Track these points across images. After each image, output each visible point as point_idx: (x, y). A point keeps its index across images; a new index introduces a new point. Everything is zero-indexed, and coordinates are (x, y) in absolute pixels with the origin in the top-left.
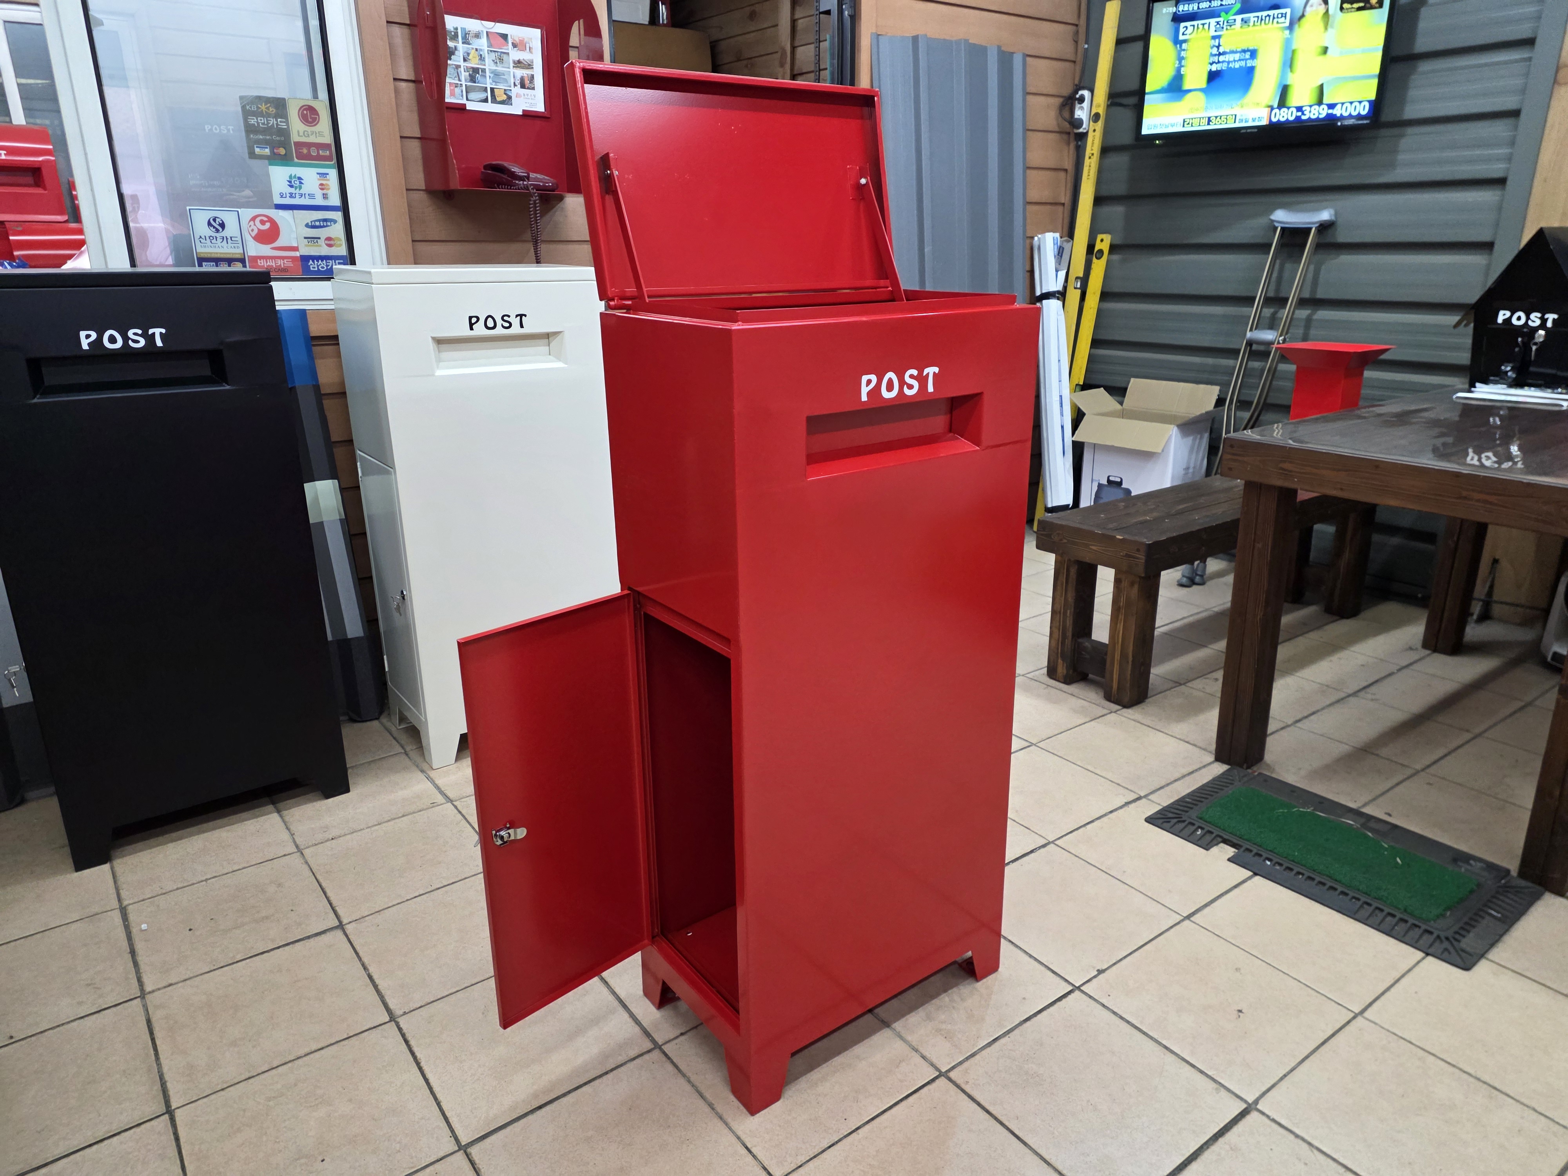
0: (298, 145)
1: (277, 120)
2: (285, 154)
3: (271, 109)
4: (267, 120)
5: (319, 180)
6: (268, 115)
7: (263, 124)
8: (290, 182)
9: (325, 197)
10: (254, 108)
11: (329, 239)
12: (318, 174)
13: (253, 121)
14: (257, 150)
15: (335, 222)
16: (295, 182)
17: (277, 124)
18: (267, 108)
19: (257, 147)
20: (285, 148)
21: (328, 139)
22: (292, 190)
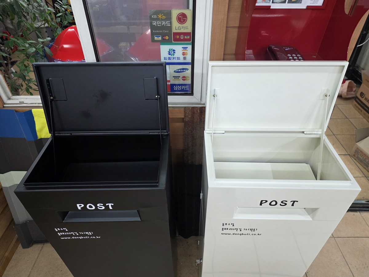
0: (175, 34)
1: (166, 22)
2: (168, 39)
3: (163, 17)
4: (161, 23)
5: (182, 50)
6: (162, 20)
7: (159, 25)
8: (169, 52)
9: (185, 58)
10: (155, 17)
11: (184, 77)
12: (182, 48)
13: (154, 23)
14: (156, 38)
15: (187, 69)
16: (172, 52)
17: (166, 24)
18: (162, 16)
19: (156, 37)
20: (168, 36)
21: (190, 30)
22: (170, 56)
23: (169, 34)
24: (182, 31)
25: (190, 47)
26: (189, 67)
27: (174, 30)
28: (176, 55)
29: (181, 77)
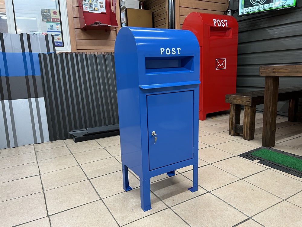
0: (52, 19)
3: (47, 12)
8: (50, 26)
9: (58, 29)
10: (44, 11)
13: (43, 14)
14: (44, 20)
15: (60, 35)
16: (52, 26)
17: (48, 14)
21: (59, 18)
22: (51, 28)
23: (50, 19)
24: (55, 18)
25: (60, 25)
26: (60, 33)
27: (52, 17)
28: (54, 28)
29: (57, 38)
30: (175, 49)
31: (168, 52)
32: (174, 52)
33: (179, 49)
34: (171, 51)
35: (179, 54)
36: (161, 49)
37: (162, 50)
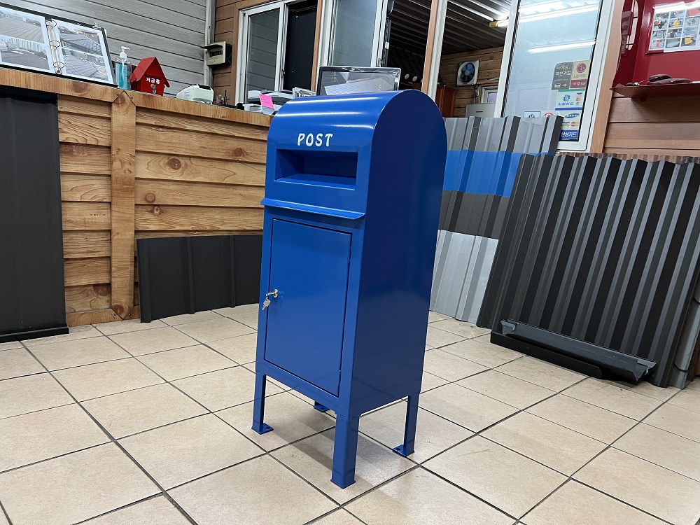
2: (566, 86)
3: (566, 68)
5: (577, 96)
6: (564, 70)
7: (561, 74)
8: (564, 98)
9: (577, 103)
10: (560, 68)
11: (573, 123)
12: (577, 93)
13: (557, 74)
14: (556, 86)
16: (566, 98)
17: (567, 74)
19: (556, 84)
21: (587, 77)
22: (564, 102)
23: (568, 82)
24: (580, 78)
25: (583, 93)
26: (580, 112)
27: (573, 79)
28: (570, 101)
29: (569, 123)
30: (321, 135)
31: (309, 142)
32: (319, 142)
33: (329, 135)
34: (315, 139)
35: (328, 145)
36: (300, 135)
37: (302, 137)
